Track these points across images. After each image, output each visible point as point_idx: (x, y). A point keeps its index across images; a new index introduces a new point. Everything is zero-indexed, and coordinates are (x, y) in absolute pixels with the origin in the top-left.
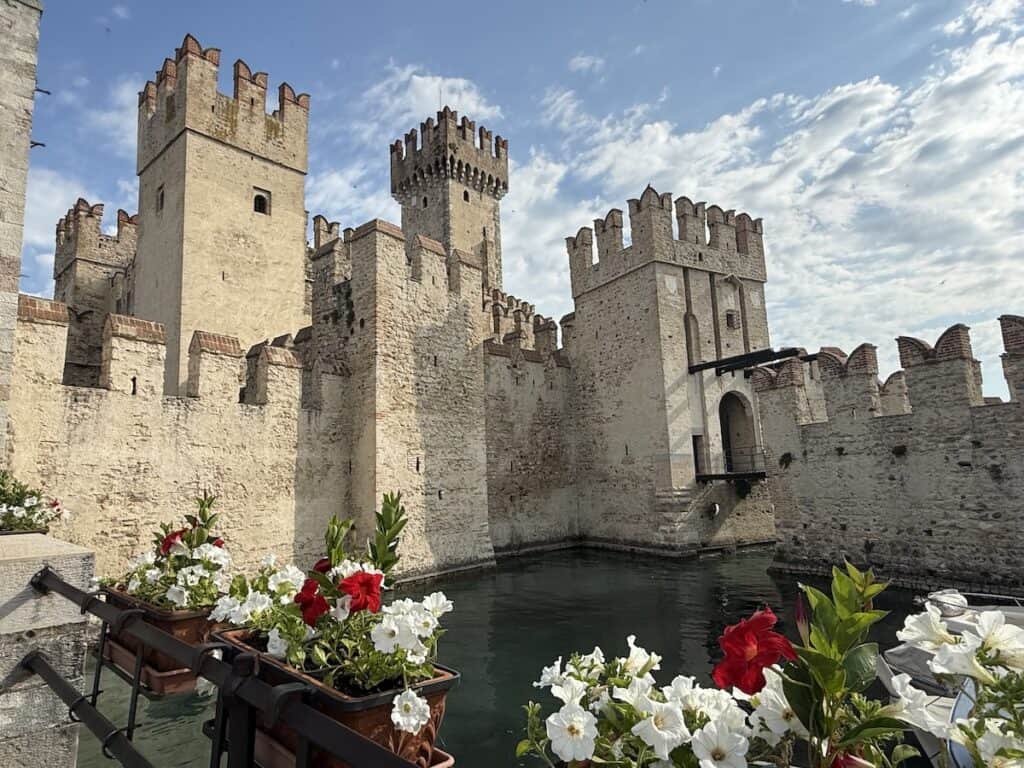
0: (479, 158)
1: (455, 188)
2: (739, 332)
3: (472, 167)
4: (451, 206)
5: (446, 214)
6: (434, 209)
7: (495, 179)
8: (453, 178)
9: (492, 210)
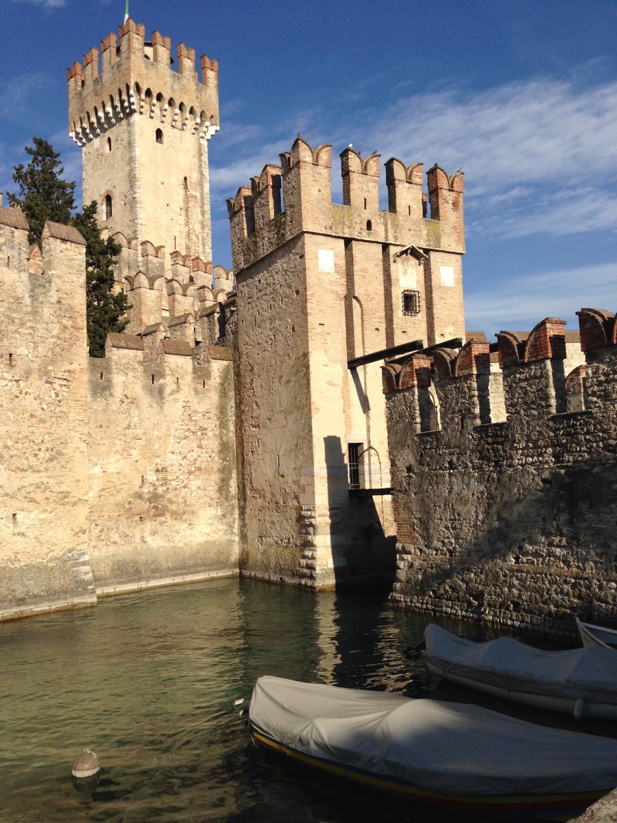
0: (176, 87)
1: (143, 125)
2: (422, 316)
3: (166, 97)
4: (137, 149)
5: (131, 160)
6: (119, 154)
7: (198, 111)
8: (141, 113)
9: (196, 154)
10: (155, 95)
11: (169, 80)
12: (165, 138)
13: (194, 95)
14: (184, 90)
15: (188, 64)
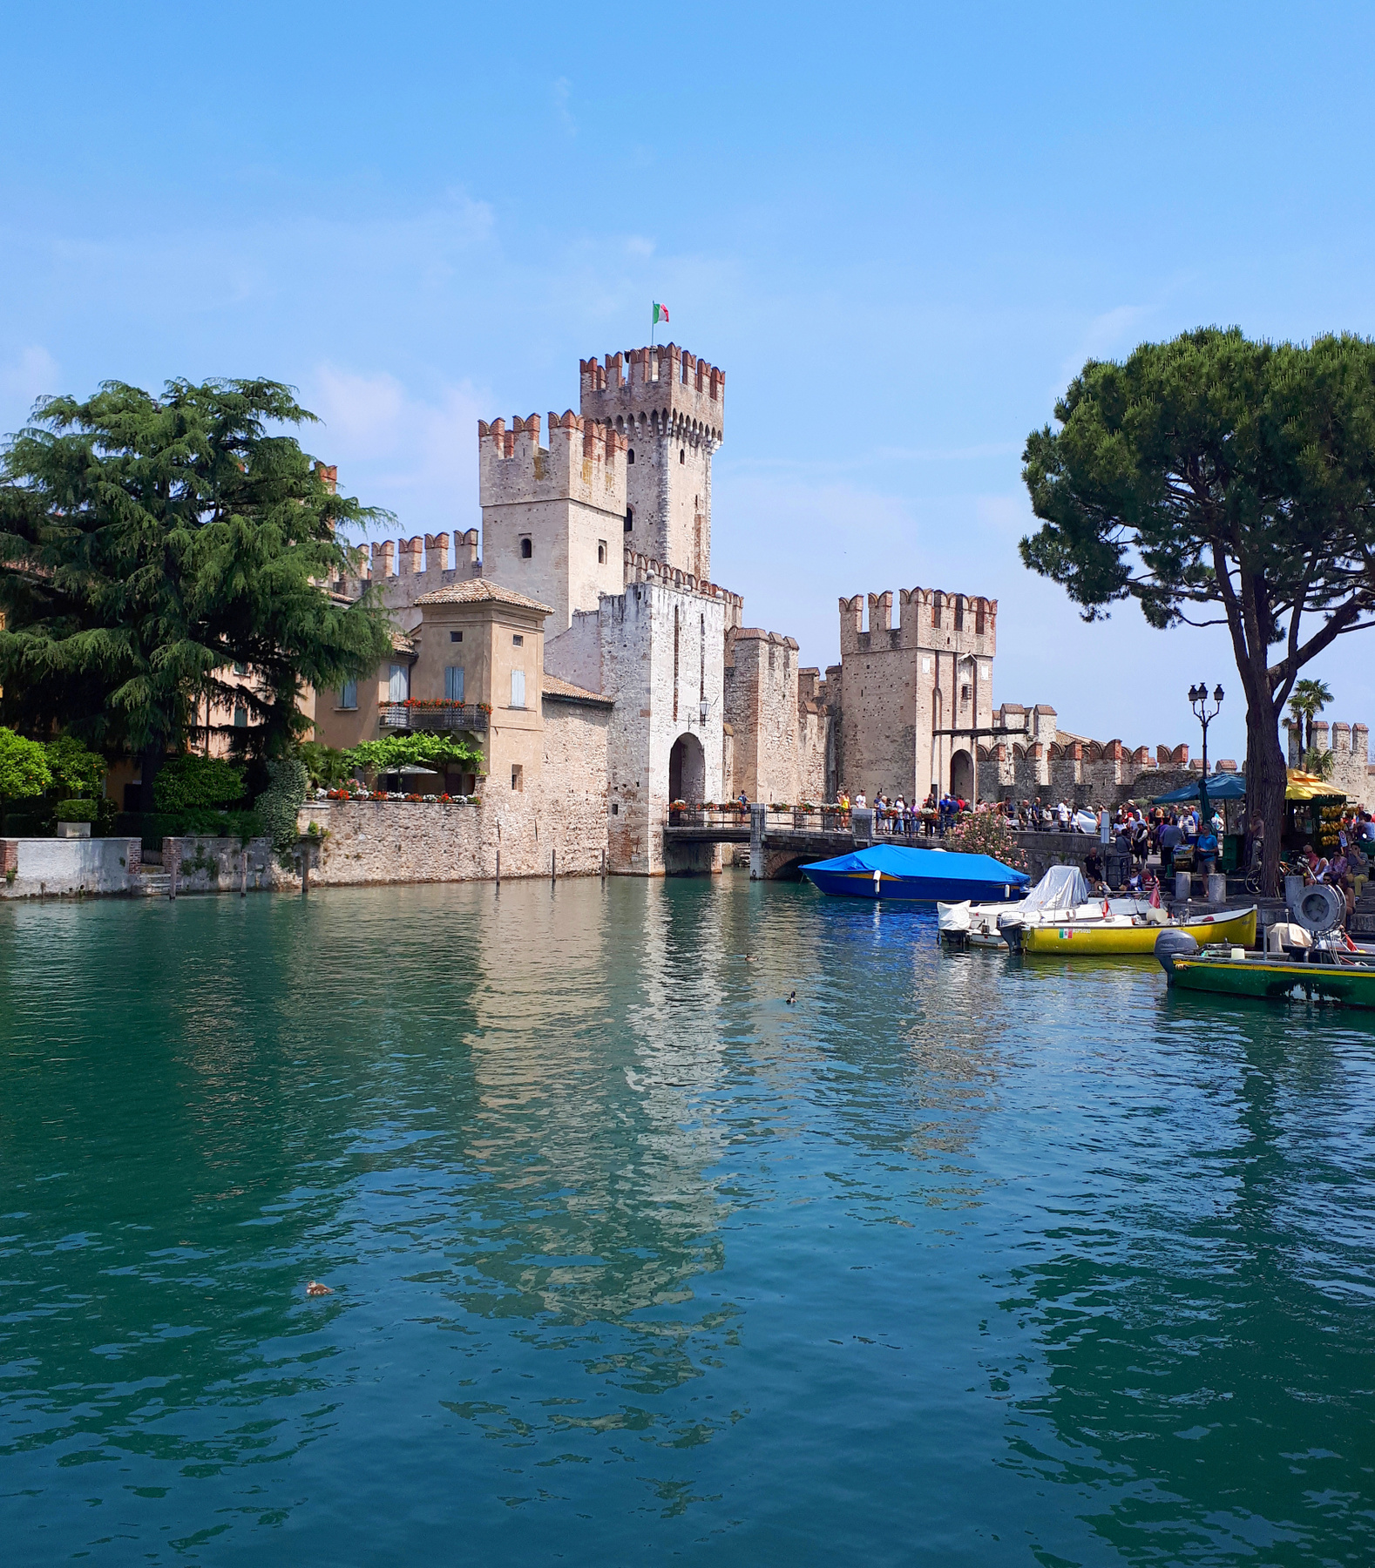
1: (673, 447)
2: (970, 702)
4: (669, 474)
6: (645, 470)
7: (711, 429)
8: (671, 435)
9: (704, 470)
10: (685, 418)
11: (694, 400)
12: (686, 459)
13: (708, 411)
14: (703, 410)
15: (706, 380)
